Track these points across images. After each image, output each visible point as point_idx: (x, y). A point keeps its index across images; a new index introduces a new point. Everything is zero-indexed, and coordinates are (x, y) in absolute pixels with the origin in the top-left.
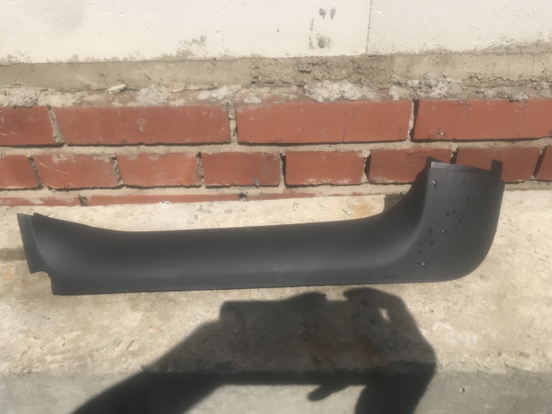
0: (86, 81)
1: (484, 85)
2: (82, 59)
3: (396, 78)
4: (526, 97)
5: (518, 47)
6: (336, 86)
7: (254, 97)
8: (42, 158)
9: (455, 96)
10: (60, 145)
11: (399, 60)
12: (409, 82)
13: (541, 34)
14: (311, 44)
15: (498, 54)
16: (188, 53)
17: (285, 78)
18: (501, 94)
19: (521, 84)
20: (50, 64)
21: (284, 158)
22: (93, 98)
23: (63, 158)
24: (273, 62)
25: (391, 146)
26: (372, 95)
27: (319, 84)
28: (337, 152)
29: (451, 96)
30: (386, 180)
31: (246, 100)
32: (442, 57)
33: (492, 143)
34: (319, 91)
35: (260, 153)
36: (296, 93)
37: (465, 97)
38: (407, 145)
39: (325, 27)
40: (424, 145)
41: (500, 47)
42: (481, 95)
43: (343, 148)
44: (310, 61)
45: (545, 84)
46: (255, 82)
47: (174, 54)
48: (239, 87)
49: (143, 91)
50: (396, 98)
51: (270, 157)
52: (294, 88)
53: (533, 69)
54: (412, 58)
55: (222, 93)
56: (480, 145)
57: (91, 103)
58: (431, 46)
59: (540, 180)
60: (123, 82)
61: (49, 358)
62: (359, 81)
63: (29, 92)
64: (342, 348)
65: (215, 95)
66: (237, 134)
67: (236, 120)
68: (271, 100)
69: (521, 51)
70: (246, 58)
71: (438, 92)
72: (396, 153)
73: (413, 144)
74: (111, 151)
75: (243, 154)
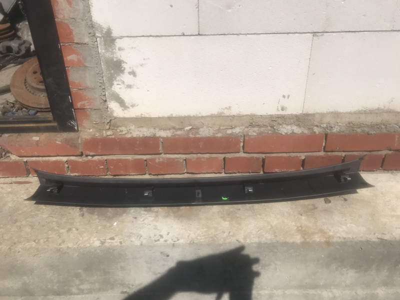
0: (174, 125)
1: (355, 126)
2: (174, 115)
3: (316, 123)
4: (375, 132)
5: (370, 110)
6: (289, 127)
7: (253, 132)
8: (151, 160)
9: (343, 132)
10: (161, 154)
11: (317, 116)
12: (322, 125)
13: (379, 105)
14: (278, 109)
15: (360, 113)
16: (223, 113)
17: (265, 124)
18: (363, 131)
19: (372, 126)
20: (159, 118)
21: (264, 160)
22: (179, 133)
23: (161, 160)
24: (260, 117)
25: (315, 154)
26: (306, 132)
27: (281, 126)
28: (290, 157)
29: (341, 131)
31: (250, 134)
32: (336, 114)
33: (361, 153)
34: (282, 129)
35: (254, 157)
36: (270, 130)
37: (348, 132)
38: (322, 153)
39: (284, 103)
40: (329, 153)
41: (362, 111)
42: (355, 131)
43: (293, 155)
44: (277, 116)
45: (383, 126)
46: (251, 125)
47: (216, 114)
48: (244, 127)
49: (202, 130)
50: (317, 133)
51: (257, 159)
52: (269, 128)
53: (377, 120)
54: (323, 115)
55: (237, 130)
56: (356, 153)
57: (178, 135)
58: (331, 110)
59: (384, 170)
60: (191, 125)
61: (199, 238)
62: (299, 124)
63: (152, 130)
64: (314, 233)
65: (234, 131)
66: (243, 149)
67: (244, 142)
68: (261, 133)
69: (371, 112)
70: (248, 115)
71: (335, 130)
72: (317, 157)
73: (325, 153)
74: (184, 156)
75: (245, 158)
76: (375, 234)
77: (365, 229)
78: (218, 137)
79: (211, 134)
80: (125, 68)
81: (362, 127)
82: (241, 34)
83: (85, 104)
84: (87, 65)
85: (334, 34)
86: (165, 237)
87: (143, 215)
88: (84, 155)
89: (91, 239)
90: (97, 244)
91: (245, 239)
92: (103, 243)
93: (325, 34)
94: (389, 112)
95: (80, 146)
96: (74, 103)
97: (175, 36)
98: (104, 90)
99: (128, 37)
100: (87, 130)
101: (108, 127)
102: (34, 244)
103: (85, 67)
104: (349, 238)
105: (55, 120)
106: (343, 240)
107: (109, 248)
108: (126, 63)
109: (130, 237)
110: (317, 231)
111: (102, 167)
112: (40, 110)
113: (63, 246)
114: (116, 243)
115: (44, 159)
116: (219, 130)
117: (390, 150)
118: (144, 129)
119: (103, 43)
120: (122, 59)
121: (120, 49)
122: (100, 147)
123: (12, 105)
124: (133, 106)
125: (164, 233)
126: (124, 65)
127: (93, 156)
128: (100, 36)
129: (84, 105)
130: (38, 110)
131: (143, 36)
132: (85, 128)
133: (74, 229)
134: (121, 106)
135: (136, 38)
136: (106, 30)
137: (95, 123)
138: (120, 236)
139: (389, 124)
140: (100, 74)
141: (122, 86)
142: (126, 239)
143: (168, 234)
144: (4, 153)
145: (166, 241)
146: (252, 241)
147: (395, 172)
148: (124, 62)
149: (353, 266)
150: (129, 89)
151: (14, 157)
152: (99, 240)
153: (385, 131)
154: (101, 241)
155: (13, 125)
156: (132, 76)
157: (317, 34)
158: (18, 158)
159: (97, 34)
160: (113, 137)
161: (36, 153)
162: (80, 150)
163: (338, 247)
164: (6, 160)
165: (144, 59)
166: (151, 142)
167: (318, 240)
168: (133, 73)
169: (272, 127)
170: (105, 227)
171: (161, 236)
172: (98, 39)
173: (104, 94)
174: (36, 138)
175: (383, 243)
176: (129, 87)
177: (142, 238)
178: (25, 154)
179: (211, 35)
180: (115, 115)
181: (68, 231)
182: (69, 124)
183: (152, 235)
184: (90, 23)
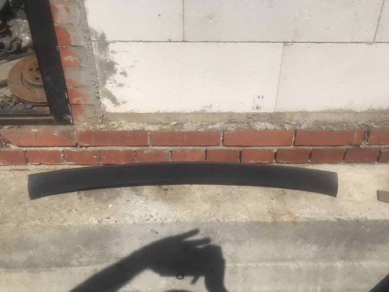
0: (161, 120)
1: (321, 124)
2: (161, 112)
3: (287, 121)
4: (337, 129)
5: (333, 110)
6: (263, 124)
7: (232, 128)
8: (140, 151)
9: (311, 129)
10: (149, 146)
11: (288, 114)
12: (292, 123)
13: (341, 106)
14: (253, 108)
15: (325, 113)
16: (205, 110)
17: (242, 120)
18: (328, 128)
19: (335, 124)
20: (147, 113)
21: (241, 153)
22: (165, 127)
23: (149, 151)
24: (238, 114)
25: (286, 148)
26: (278, 128)
27: (256, 123)
28: (263, 149)
29: (309, 128)
30: (283, 162)
31: (228, 129)
32: (305, 114)
33: (326, 147)
34: (257, 126)
35: (232, 150)
36: (247, 126)
37: (314, 129)
38: (292, 147)
39: (259, 102)
40: (298, 147)
41: (326, 110)
42: (320, 129)
43: (266, 148)
44: (252, 114)
45: (344, 125)
46: (230, 122)
47: (199, 111)
48: (223, 123)
49: (186, 125)
50: (288, 129)
51: (235, 151)
52: (246, 124)
53: (339, 119)
54: (293, 114)
55: (217, 126)
56: (321, 148)
57: (165, 129)
58: (300, 110)
59: (346, 162)
60: (176, 121)
61: (184, 217)
62: (272, 122)
63: (141, 125)
64: (282, 215)
65: (215, 127)
66: (223, 142)
67: (223, 136)
68: (238, 129)
69: (334, 112)
70: (227, 113)
71: (304, 127)
72: (287, 150)
73: (294, 147)
74: (170, 148)
75: (224, 150)
76: (333, 215)
77: (325, 211)
78: (200, 132)
79: (195, 129)
80: (117, 69)
81: (327, 125)
82: (221, 42)
84: (83, 65)
85: (302, 44)
86: (155, 217)
87: (134, 199)
88: (79, 146)
89: (90, 219)
90: (95, 222)
91: (224, 218)
92: (100, 222)
93: (294, 44)
94: (350, 112)
95: (75, 137)
96: (70, 99)
97: (162, 41)
98: (97, 88)
99: (120, 41)
100: (82, 124)
101: (100, 121)
102: (39, 222)
103: (81, 67)
104: (312, 218)
105: (51, 114)
106: (307, 220)
107: (106, 226)
108: (118, 64)
109: (124, 216)
110: (285, 213)
111: (95, 157)
112: (36, 104)
113: (65, 224)
114: (112, 221)
115: (42, 149)
116: (201, 126)
117: (351, 145)
118: (134, 124)
119: (97, 46)
120: (114, 61)
121: (113, 52)
122: (93, 139)
123: (10, 99)
124: (124, 103)
125: (153, 213)
126: (116, 66)
127: (87, 147)
128: (95, 40)
129: (79, 101)
130: (34, 104)
131: (134, 41)
132: (79, 121)
133: (74, 210)
134: (113, 103)
135: (127, 43)
136: (100, 35)
137: (88, 117)
138: (115, 216)
139: (350, 123)
140: (94, 73)
141: (114, 85)
142: (120, 218)
143: (157, 214)
144: (4, 143)
145: (155, 220)
146: (230, 221)
147: (355, 164)
148: (116, 64)
149: (315, 243)
150: (120, 88)
151: (13, 147)
152: (97, 219)
153: (346, 129)
154: (99, 220)
155: (13, 118)
156: (123, 76)
157: (287, 43)
158: (17, 148)
159: (92, 39)
160: (106, 130)
161: (35, 144)
162: (76, 142)
163: (303, 226)
164: (7, 150)
165: (134, 62)
166: (140, 135)
167: (286, 220)
168: (124, 74)
169: (248, 123)
170: (101, 208)
171: (151, 216)
172: (93, 43)
173: (97, 91)
174: (34, 130)
175: (340, 222)
176: (121, 85)
177: (134, 218)
178: (24, 144)
179: (195, 42)
180: (107, 110)
181: (68, 212)
182: (65, 118)
183: (143, 215)
184: (85, 28)
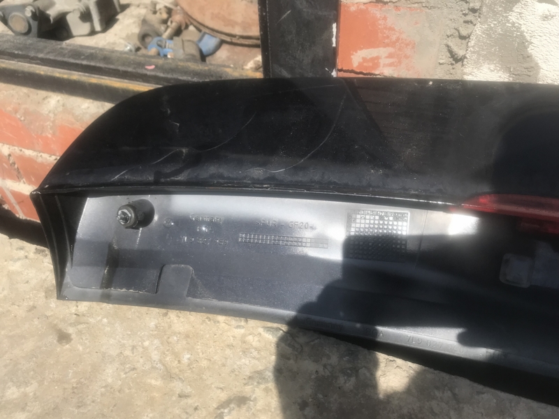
83: (378, 58)
98: (470, 17)
123: (165, 15)
129: (375, 61)
130: (223, 37)
